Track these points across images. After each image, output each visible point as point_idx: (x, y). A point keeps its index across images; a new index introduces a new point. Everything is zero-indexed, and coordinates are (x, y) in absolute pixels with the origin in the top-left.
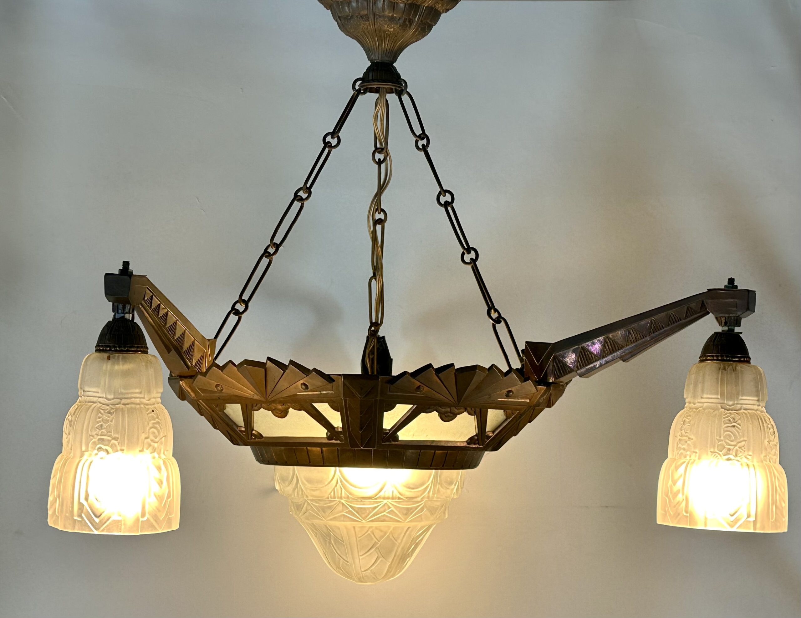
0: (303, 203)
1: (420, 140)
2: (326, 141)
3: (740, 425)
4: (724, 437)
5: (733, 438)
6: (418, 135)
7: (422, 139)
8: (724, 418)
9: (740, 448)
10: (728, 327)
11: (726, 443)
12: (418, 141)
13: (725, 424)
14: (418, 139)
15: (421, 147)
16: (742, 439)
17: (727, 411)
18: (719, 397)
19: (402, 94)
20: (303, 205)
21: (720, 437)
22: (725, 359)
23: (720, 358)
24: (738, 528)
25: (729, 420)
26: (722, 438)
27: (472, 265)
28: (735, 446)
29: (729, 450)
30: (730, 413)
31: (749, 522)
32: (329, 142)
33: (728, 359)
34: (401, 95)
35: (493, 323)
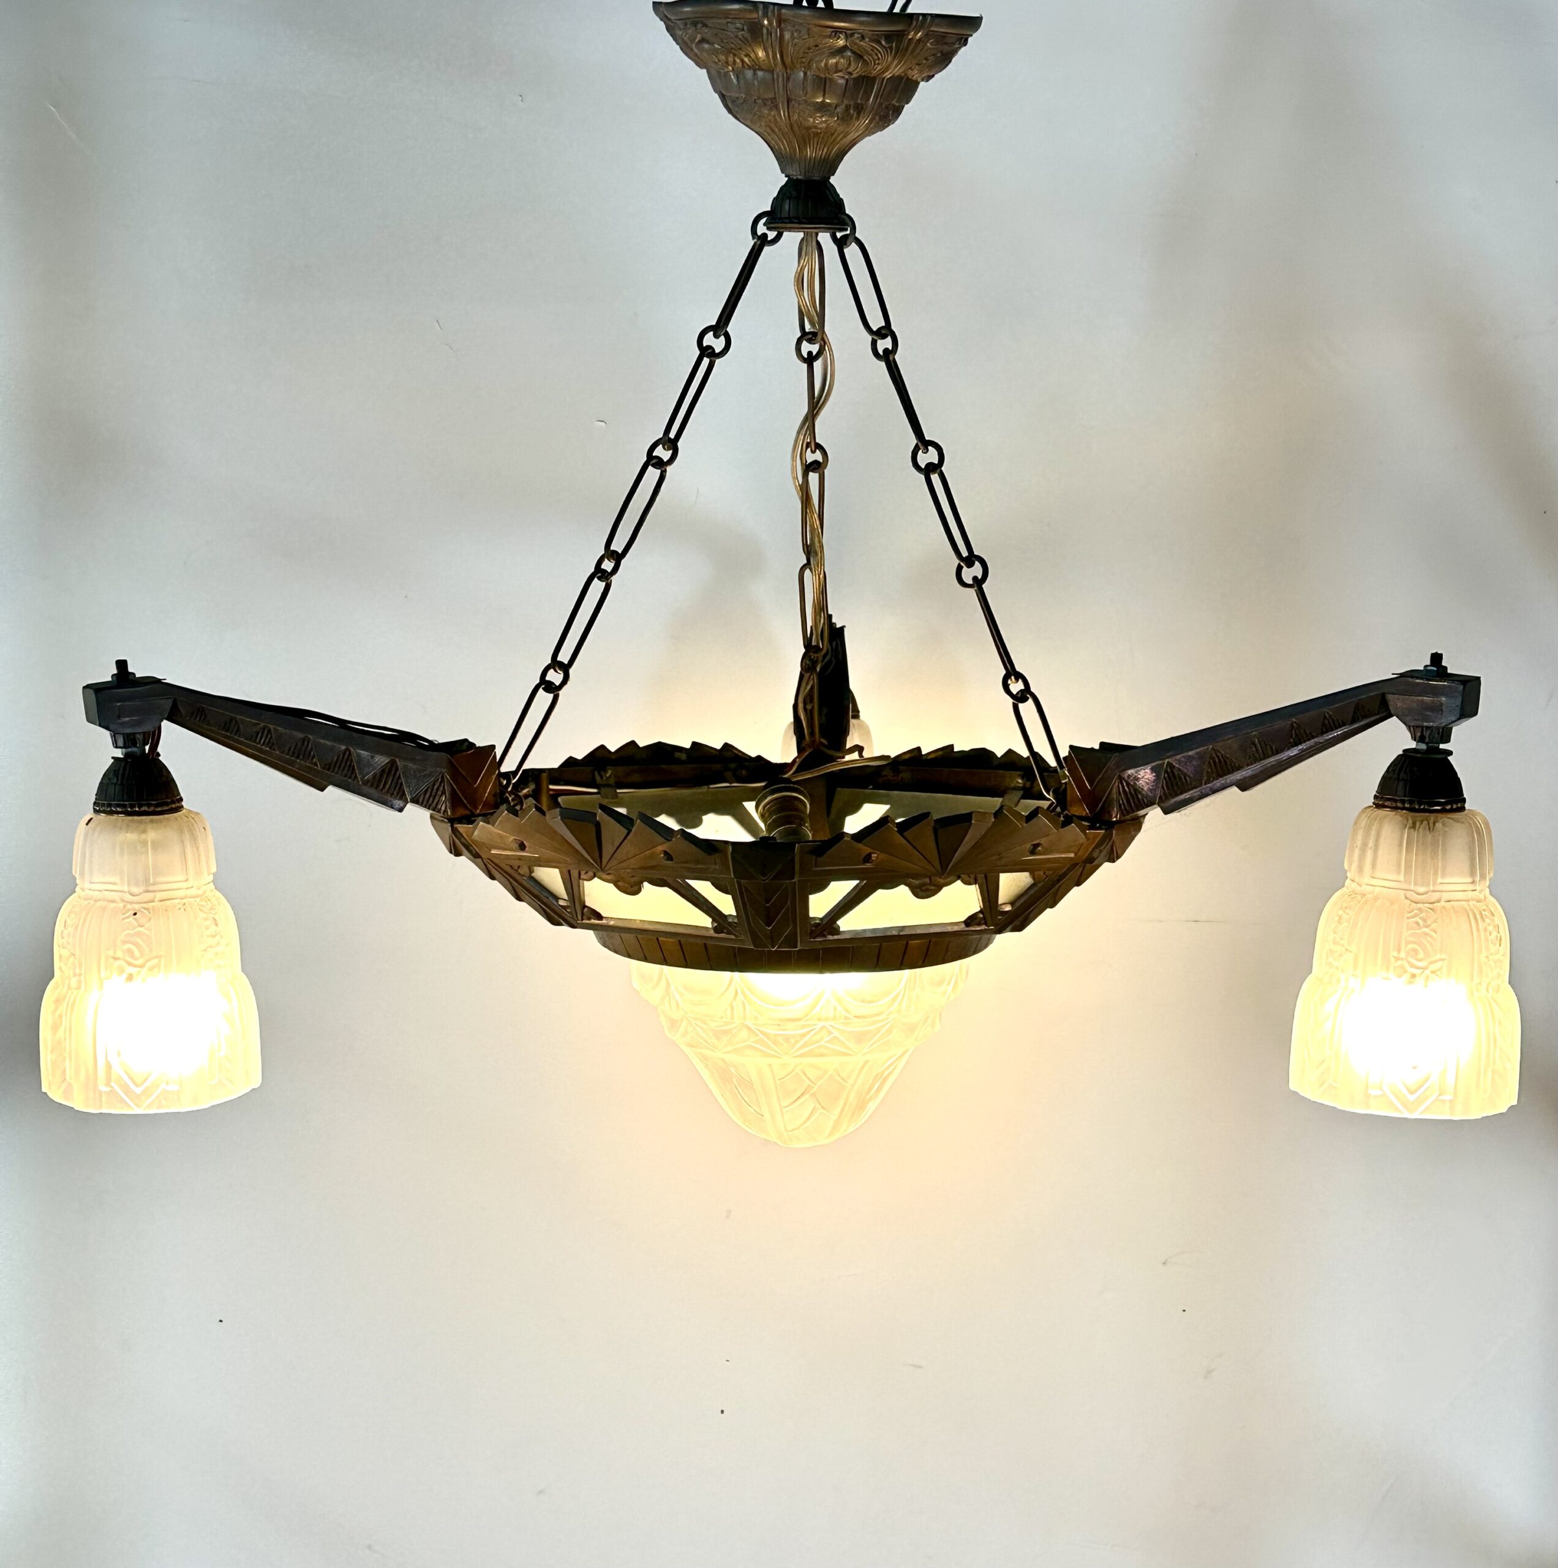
0: (663, 469)
1: (880, 339)
2: (705, 345)
3: (1436, 932)
4: (1408, 953)
5: (1421, 955)
6: (875, 329)
7: (884, 337)
8: (1408, 918)
9: (1433, 972)
10: (1427, 744)
11: (1409, 963)
12: (876, 341)
13: (1408, 929)
14: (875, 338)
15: (881, 352)
16: (1438, 956)
17: (1414, 904)
18: (1401, 878)
19: (845, 244)
20: (664, 473)
21: (1399, 951)
22: (1417, 807)
23: (1407, 805)
24: (1422, 1112)
25: (1417, 923)
26: (1403, 955)
27: (976, 588)
28: (1424, 969)
29: (1414, 976)
30: (1420, 910)
31: (1444, 1101)
32: (709, 347)
33: (1422, 807)
34: (844, 247)
35: (1013, 703)
